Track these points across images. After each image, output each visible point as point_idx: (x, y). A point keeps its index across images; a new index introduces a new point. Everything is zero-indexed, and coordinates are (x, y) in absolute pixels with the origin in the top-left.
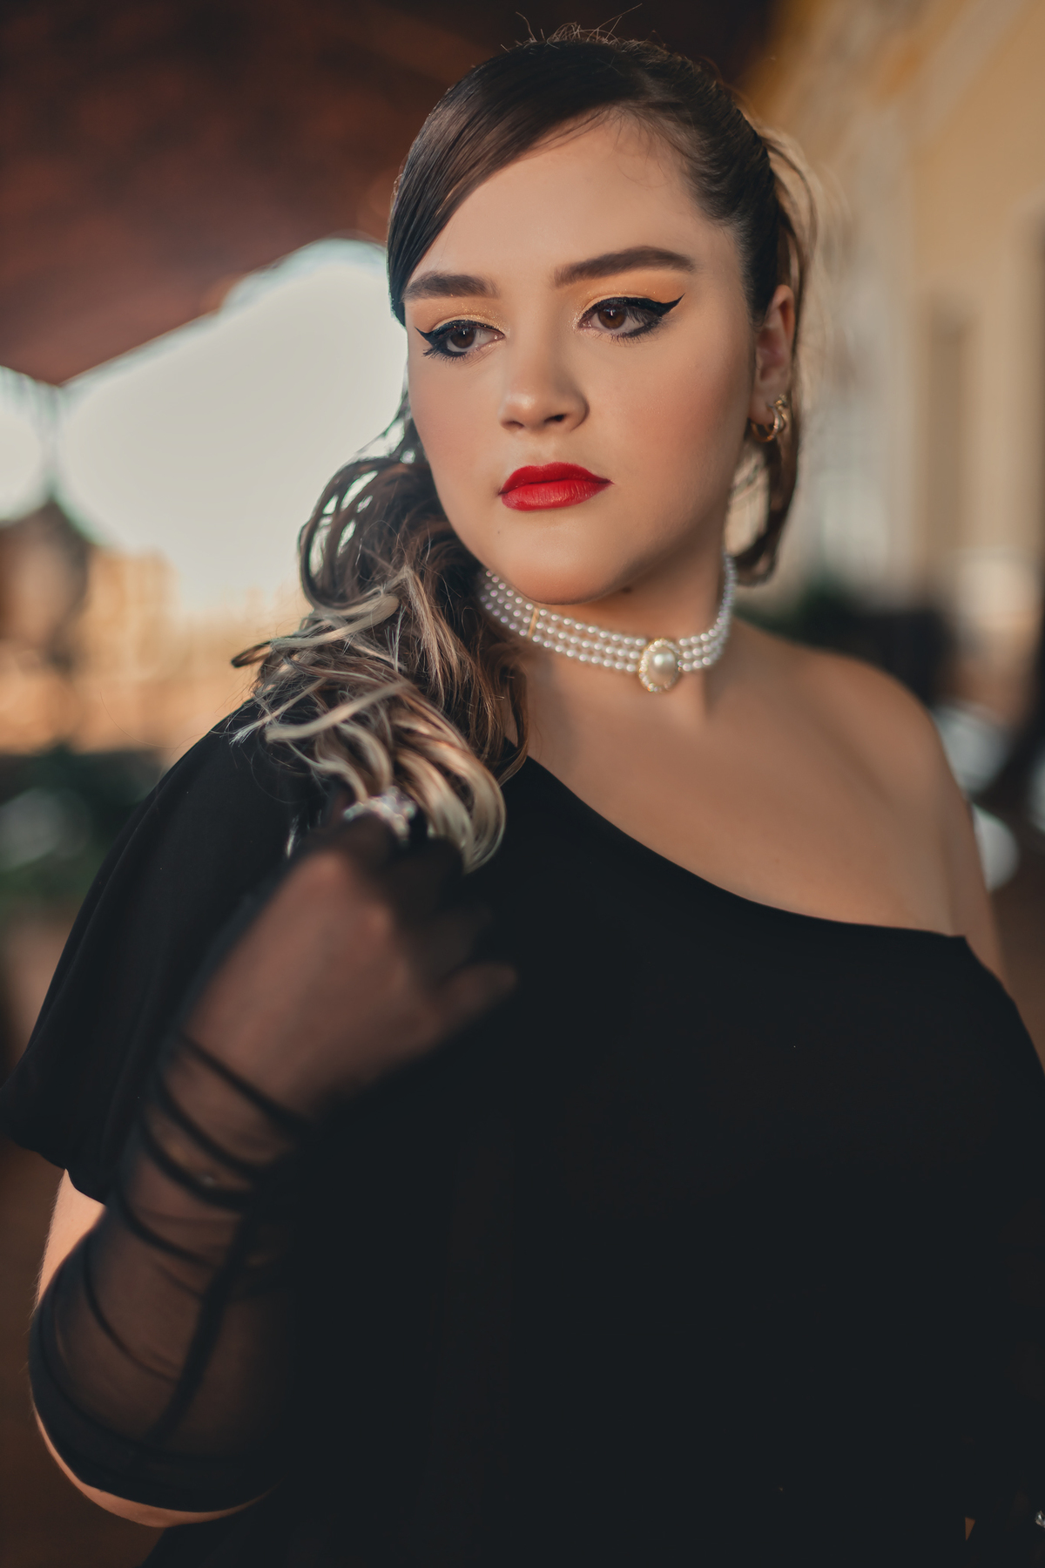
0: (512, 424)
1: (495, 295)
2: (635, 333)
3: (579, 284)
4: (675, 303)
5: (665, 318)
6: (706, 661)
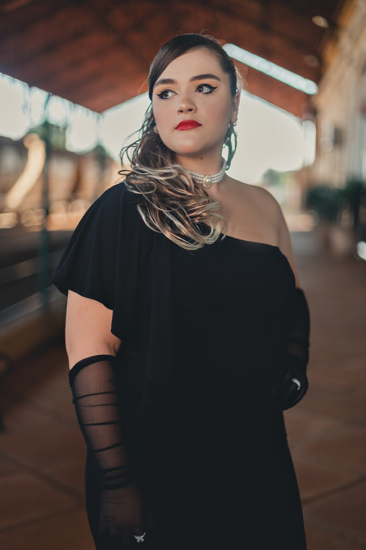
0: (180, 111)
1: (177, 83)
2: (207, 93)
3: (196, 81)
4: (216, 88)
5: (215, 90)
6: (218, 181)
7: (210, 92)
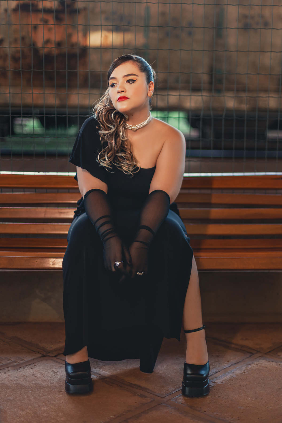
0: (118, 92)
1: (117, 79)
2: (132, 83)
3: (126, 77)
4: (136, 80)
5: (135, 82)
7: (133, 83)
